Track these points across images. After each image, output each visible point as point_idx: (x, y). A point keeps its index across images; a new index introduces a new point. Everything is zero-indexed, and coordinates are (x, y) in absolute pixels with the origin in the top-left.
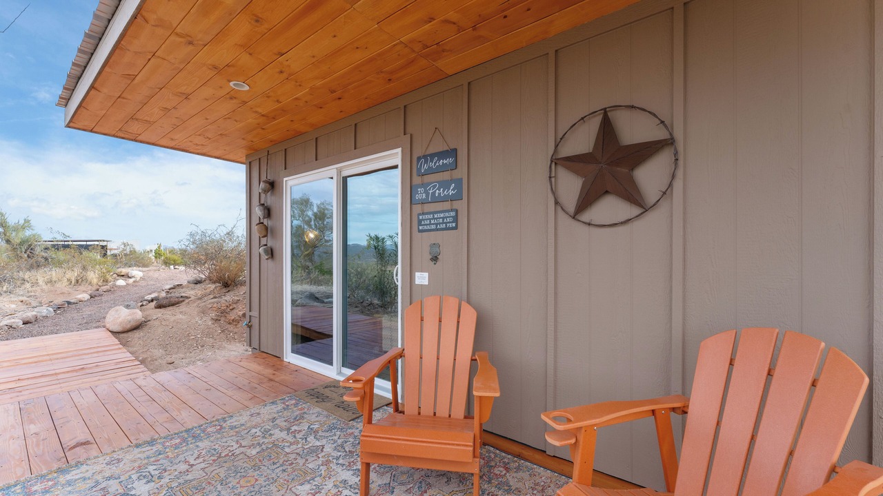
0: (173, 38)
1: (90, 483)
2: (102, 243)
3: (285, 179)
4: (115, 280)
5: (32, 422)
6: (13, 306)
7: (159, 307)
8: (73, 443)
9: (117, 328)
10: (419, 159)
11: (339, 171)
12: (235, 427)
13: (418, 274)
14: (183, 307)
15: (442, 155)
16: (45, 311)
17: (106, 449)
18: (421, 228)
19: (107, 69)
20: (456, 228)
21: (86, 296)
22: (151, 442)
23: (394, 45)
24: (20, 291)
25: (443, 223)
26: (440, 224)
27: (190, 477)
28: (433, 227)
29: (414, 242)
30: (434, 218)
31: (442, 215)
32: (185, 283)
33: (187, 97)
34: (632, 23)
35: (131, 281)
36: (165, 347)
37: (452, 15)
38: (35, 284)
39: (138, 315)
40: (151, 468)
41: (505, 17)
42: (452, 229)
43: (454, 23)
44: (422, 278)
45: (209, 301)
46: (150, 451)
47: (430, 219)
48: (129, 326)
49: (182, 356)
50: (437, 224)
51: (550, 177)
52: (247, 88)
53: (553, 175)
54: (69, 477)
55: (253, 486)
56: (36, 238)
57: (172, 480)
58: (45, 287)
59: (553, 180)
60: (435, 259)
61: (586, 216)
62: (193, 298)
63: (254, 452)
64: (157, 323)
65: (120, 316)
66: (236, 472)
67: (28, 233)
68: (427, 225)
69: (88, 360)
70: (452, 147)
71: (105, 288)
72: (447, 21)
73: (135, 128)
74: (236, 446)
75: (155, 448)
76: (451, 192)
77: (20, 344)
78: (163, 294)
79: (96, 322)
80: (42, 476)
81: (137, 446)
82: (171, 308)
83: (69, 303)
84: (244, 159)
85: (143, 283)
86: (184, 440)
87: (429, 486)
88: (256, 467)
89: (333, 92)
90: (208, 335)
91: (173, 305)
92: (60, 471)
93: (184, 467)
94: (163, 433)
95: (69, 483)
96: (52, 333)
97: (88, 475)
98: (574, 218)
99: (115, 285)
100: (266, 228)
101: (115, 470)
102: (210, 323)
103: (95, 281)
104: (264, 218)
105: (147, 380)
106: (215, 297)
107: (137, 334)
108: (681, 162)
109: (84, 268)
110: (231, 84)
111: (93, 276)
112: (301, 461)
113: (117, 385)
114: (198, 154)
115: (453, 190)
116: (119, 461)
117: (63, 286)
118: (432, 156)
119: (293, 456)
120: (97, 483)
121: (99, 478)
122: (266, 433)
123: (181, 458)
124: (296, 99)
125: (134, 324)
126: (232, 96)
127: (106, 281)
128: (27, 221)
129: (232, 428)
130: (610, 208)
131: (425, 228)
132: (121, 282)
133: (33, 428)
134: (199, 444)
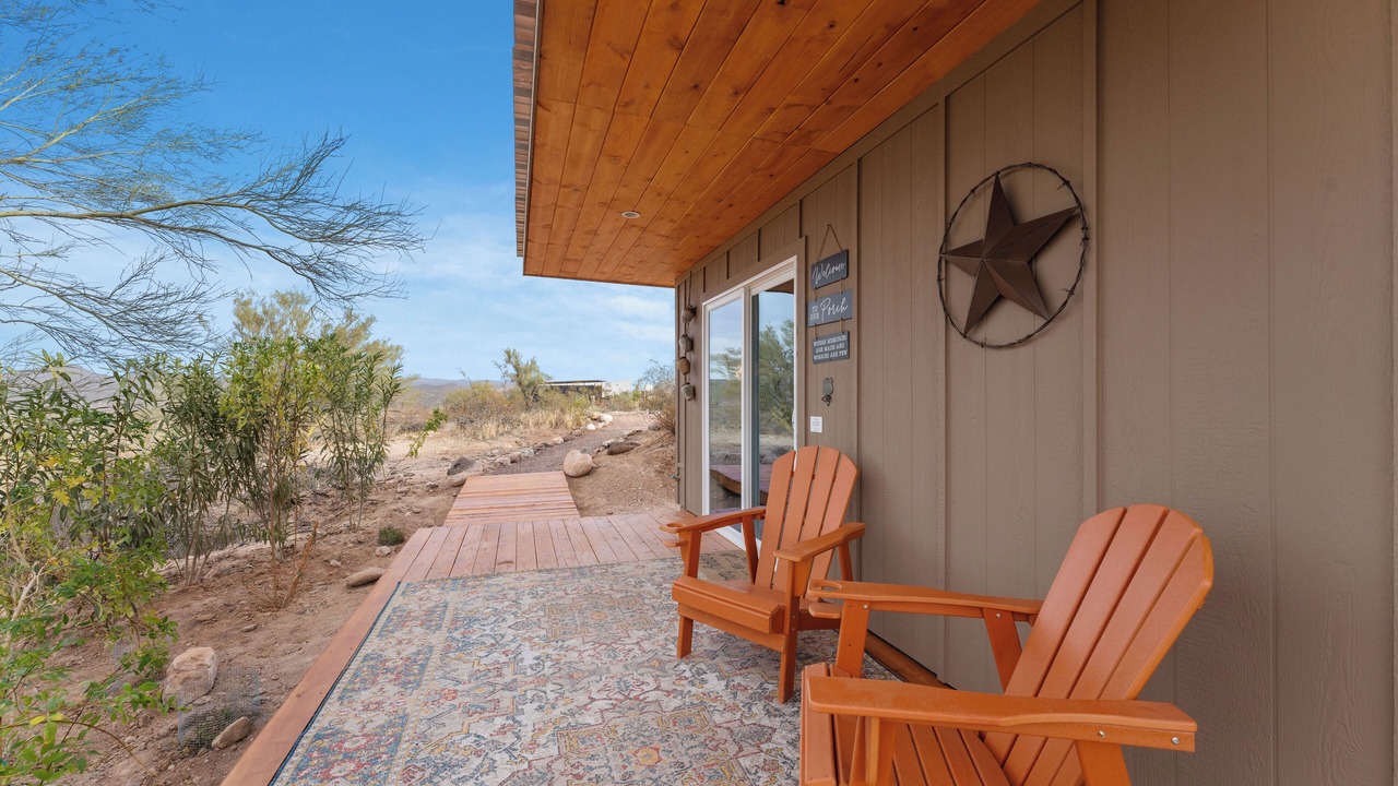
0: (562, 190)
1: (500, 589)
2: (597, 384)
3: (704, 304)
4: (588, 423)
5: (486, 540)
6: (510, 446)
7: (611, 453)
8: (502, 560)
9: (571, 472)
10: (813, 267)
11: (748, 290)
12: (617, 573)
13: (813, 419)
14: (631, 456)
15: (834, 260)
16: (528, 451)
17: (519, 569)
18: (815, 357)
19: (531, 224)
20: (848, 356)
21: (559, 439)
22: (549, 571)
23: (751, 143)
24: (516, 432)
25: (835, 351)
26: (832, 351)
27: (561, 602)
28: (827, 356)
29: (809, 378)
30: (827, 345)
31: (834, 340)
32: (645, 429)
33: (595, 233)
34: (1033, 36)
35: (601, 425)
36: (608, 496)
37: (790, 99)
38: (527, 426)
39: (588, 460)
40: (540, 588)
41: (856, 80)
42: (844, 358)
43: (800, 105)
44: (816, 425)
45: (656, 449)
46: (546, 576)
47: (823, 346)
48: (581, 471)
49: (622, 507)
50: (830, 352)
51: (939, 280)
52: (638, 216)
53: (943, 276)
54: (490, 582)
55: (601, 620)
56: (540, 381)
57: (548, 600)
58: (533, 429)
59: (943, 283)
60: (828, 398)
61: (982, 334)
62: (642, 445)
63: (618, 596)
64: (604, 470)
65: (576, 459)
66: (595, 607)
67: (533, 375)
68: (820, 353)
69: (541, 498)
70: (844, 248)
71: (577, 431)
72: (789, 106)
73: (570, 267)
74: (608, 587)
75: (550, 576)
76: (843, 309)
77: (503, 479)
78: (622, 440)
79: (557, 465)
80: (476, 577)
81: (540, 571)
82: (621, 455)
83: (546, 445)
84: (673, 283)
85: (610, 428)
86: (573, 575)
87: (755, 665)
88: (612, 608)
89: (720, 201)
90: (648, 489)
91: (623, 452)
92: (487, 576)
93: (561, 593)
94: (562, 564)
95: (488, 585)
96: (526, 472)
97: (501, 583)
98: (965, 337)
99: (586, 430)
100: (688, 364)
101: (517, 584)
102: (653, 475)
103: (570, 424)
104: (687, 351)
105: (574, 521)
106: (662, 446)
107: (588, 480)
108: (1093, 242)
109: (563, 411)
110: (623, 214)
111: (568, 419)
112: (651, 613)
113: (551, 524)
114: (631, 283)
115: (844, 306)
116: (523, 578)
117: (545, 428)
118: (825, 262)
119: (647, 607)
120: (504, 590)
121: (506, 587)
122: (640, 583)
123: (563, 587)
124: (688, 215)
125: (584, 469)
126: (629, 225)
127: (579, 425)
128: (533, 363)
129: (614, 573)
130: (1010, 320)
131: (821, 357)
132: (591, 427)
133: (485, 545)
134: (582, 580)
